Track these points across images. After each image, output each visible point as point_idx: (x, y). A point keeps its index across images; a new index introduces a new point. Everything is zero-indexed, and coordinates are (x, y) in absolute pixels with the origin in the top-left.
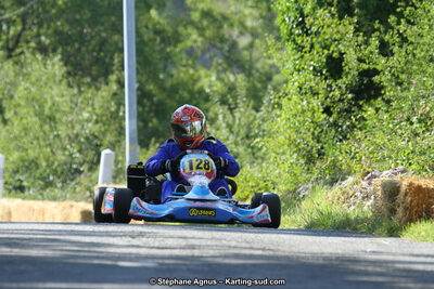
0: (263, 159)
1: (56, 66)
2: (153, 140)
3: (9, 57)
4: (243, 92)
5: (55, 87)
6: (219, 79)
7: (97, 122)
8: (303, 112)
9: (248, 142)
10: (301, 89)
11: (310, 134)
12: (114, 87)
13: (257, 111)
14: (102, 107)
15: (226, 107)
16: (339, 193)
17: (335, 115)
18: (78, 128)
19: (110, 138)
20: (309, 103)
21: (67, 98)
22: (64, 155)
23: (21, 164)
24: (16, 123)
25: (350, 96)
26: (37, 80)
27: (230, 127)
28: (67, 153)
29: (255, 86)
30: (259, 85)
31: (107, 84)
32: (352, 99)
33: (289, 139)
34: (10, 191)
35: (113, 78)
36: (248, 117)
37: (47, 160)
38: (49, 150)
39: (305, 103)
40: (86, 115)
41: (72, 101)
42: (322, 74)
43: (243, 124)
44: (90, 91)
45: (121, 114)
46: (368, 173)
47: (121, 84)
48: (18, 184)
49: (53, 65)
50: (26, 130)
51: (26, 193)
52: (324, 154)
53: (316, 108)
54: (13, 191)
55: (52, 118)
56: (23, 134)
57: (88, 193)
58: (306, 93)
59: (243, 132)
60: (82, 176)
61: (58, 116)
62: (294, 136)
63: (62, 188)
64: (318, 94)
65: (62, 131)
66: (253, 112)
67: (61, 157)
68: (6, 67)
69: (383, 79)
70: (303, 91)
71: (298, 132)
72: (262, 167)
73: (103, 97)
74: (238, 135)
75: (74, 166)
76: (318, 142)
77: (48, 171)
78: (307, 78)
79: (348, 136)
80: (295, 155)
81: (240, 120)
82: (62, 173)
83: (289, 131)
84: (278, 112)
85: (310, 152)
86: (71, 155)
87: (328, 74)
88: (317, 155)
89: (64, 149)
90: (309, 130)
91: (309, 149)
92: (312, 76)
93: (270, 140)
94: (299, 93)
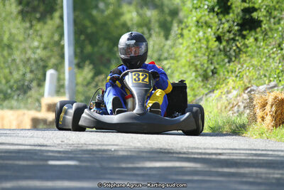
1: (14, 8)
2: (87, 63)
4: (157, 25)
5: (12, 21)
7: (45, 48)
8: (200, 40)
10: (198, 22)
11: (206, 57)
12: (57, 21)
16: (226, 103)
17: (224, 43)
18: (29, 53)
19: (53, 61)
20: (205, 33)
21: (22, 30)
22: (18, 74)
25: (236, 28)
28: (21, 73)
29: (166, 20)
30: (169, 19)
31: (52, 19)
32: (238, 30)
33: (189, 62)
35: (57, 15)
36: (159, 44)
37: (5, 78)
38: (7, 71)
39: (201, 33)
40: (36, 44)
41: (25, 33)
42: (214, 11)
43: (155, 49)
45: (62, 43)
46: (248, 87)
47: (61, 18)
49: (11, 4)
52: (216, 73)
53: (210, 38)
55: (9, 47)
57: (37, 104)
58: (202, 26)
59: (156, 56)
61: (14, 44)
62: (193, 59)
63: (17, 100)
64: (210, 27)
65: (17, 55)
66: (163, 40)
67: (16, 76)
69: (260, 15)
70: (200, 24)
71: (195, 57)
73: (48, 30)
75: (26, 84)
76: (212, 63)
77: (7, 86)
78: (203, 14)
79: (233, 59)
80: (194, 74)
81: (153, 46)
82: (18, 89)
83: (189, 55)
84: (180, 40)
85: (205, 71)
86: (24, 75)
87: (219, 11)
88: (211, 74)
89: (18, 69)
90: (204, 55)
91: (205, 69)
92: (206, 13)
93: (175, 62)
94: (197, 26)
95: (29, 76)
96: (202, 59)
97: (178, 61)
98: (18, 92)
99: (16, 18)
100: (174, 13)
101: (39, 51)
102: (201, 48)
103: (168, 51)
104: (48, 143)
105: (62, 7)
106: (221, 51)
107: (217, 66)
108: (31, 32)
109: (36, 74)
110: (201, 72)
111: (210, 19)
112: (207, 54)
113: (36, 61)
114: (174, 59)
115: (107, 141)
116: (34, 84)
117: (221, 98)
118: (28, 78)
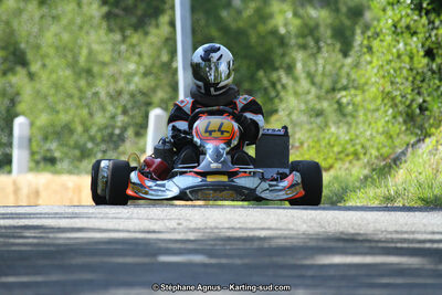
1: (95, 10)
4: (329, 33)
5: (92, 31)
6: (296, 14)
7: (145, 75)
8: (399, 56)
10: (395, 26)
11: (408, 84)
13: (345, 54)
14: (151, 56)
17: (438, 60)
18: (122, 83)
19: (160, 95)
20: (406, 44)
21: (109, 46)
22: (104, 117)
23: (50, 130)
24: (44, 77)
26: (69, 23)
27: (311, 76)
28: (108, 115)
29: (342, 24)
30: (347, 22)
31: (157, 26)
33: (383, 92)
34: (37, 163)
35: (164, 19)
36: (334, 64)
37: (83, 123)
38: (85, 112)
39: (401, 45)
40: (132, 67)
41: (113, 50)
42: (421, 9)
43: (328, 73)
45: (174, 65)
47: (172, 24)
48: (49, 155)
50: (56, 86)
51: (59, 166)
52: (427, 109)
53: (415, 51)
54: (42, 165)
55: (89, 72)
56: (52, 91)
58: (402, 33)
59: (327, 84)
61: (96, 69)
62: (388, 88)
64: (414, 33)
65: (101, 87)
66: (340, 56)
67: (100, 119)
70: (399, 30)
71: (392, 83)
72: (351, 127)
73: (152, 44)
74: (321, 88)
75: (117, 131)
76: (419, 93)
77: (86, 137)
78: (404, 13)
80: (391, 111)
81: (324, 68)
82: (103, 140)
83: (382, 81)
84: (368, 57)
85: (409, 106)
86: (113, 117)
87: (430, 7)
88: (418, 111)
89: (103, 109)
90: (407, 79)
91: (408, 102)
92: (409, 11)
93: (358, 92)
94: (394, 32)
95: (121, 119)
96: (402, 87)
97: (364, 91)
98: (103, 147)
99: (99, 26)
100: (357, 13)
101: (136, 79)
102: (401, 69)
103: (348, 75)
104: (156, 228)
105: (173, 8)
106: (433, 72)
107: (428, 99)
108: (123, 47)
109: (133, 117)
110: (401, 108)
111: (415, 21)
112: (411, 79)
113: (132, 95)
114: (356, 88)
115: (253, 223)
116: (130, 133)
117: (437, 150)
118: (119, 124)
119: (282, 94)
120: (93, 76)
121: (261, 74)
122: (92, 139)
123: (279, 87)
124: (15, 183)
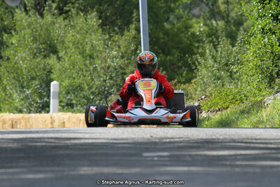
0: (238, 79)
3: (61, 14)
5: (93, 34)
6: (205, 25)
7: (122, 57)
8: (265, 46)
9: (227, 68)
10: (263, 29)
11: (270, 61)
12: (133, 32)
13: (233, 46)
14: (125, 47)
15: (212, 44)
20: (269, 39)
21: (102, 42)
22: (100, 81)
23: (71, 88)
24: (67, 59)
26: (80, 30)
27: (214, 58)
28: (102, 79)
30: (234, 29)
31: (129, 31)
33: (256, 65)
34: (63, 107)
35: (133, 26)
36: (227, 51)
37: (88, 85)
38: (89, 78)
39: (266, 40)
40: (115, 53)
41: (105, 44)
44: (117, 36)
47: (138, 30)
48: (69, 102)
49: (92, 19)
50: (73, 64)
51: (75, 108)
53: (274, 43)
54: (66, 107)
55: (91, 56)
56: (71, 67)
58: (267, 33)
59: (224, 61)
60: (113, 95)
61: (95, 54)
62: (259, 63)
64: (274, 33)
65: (98, 63)
66: (230, 47)
67: (97, 82)
68: (59, 21)
70: (265, 31)
71: (261, 60)
72: (237, 85)
74: (219, 63)
75: (107, 89)
76: (276, 66)
78: (268, 22)
80: (260, 76)
82: (99, 93)
83: (255, 59)
84: (247, 46)
86: (105, 81)
88: (276, 76)
89: (99, 77)
90: (270, 59)
91: (270, 71)
92: (270, 21)
94: (262, 33)
96: (267, 63)
100: (239, 23)
102: (266, 52)
103: (235, 57)
108: (110, 42)
109: (116, 81)
110: (266, 74)
112: (272, 58)
113: (116, 69)
118: (108, 84)
119: (199, 67)
120: (93, 58)
121: (187, 56)
122: (93, 93)
123: (197, 63)
124: (51, 118)
